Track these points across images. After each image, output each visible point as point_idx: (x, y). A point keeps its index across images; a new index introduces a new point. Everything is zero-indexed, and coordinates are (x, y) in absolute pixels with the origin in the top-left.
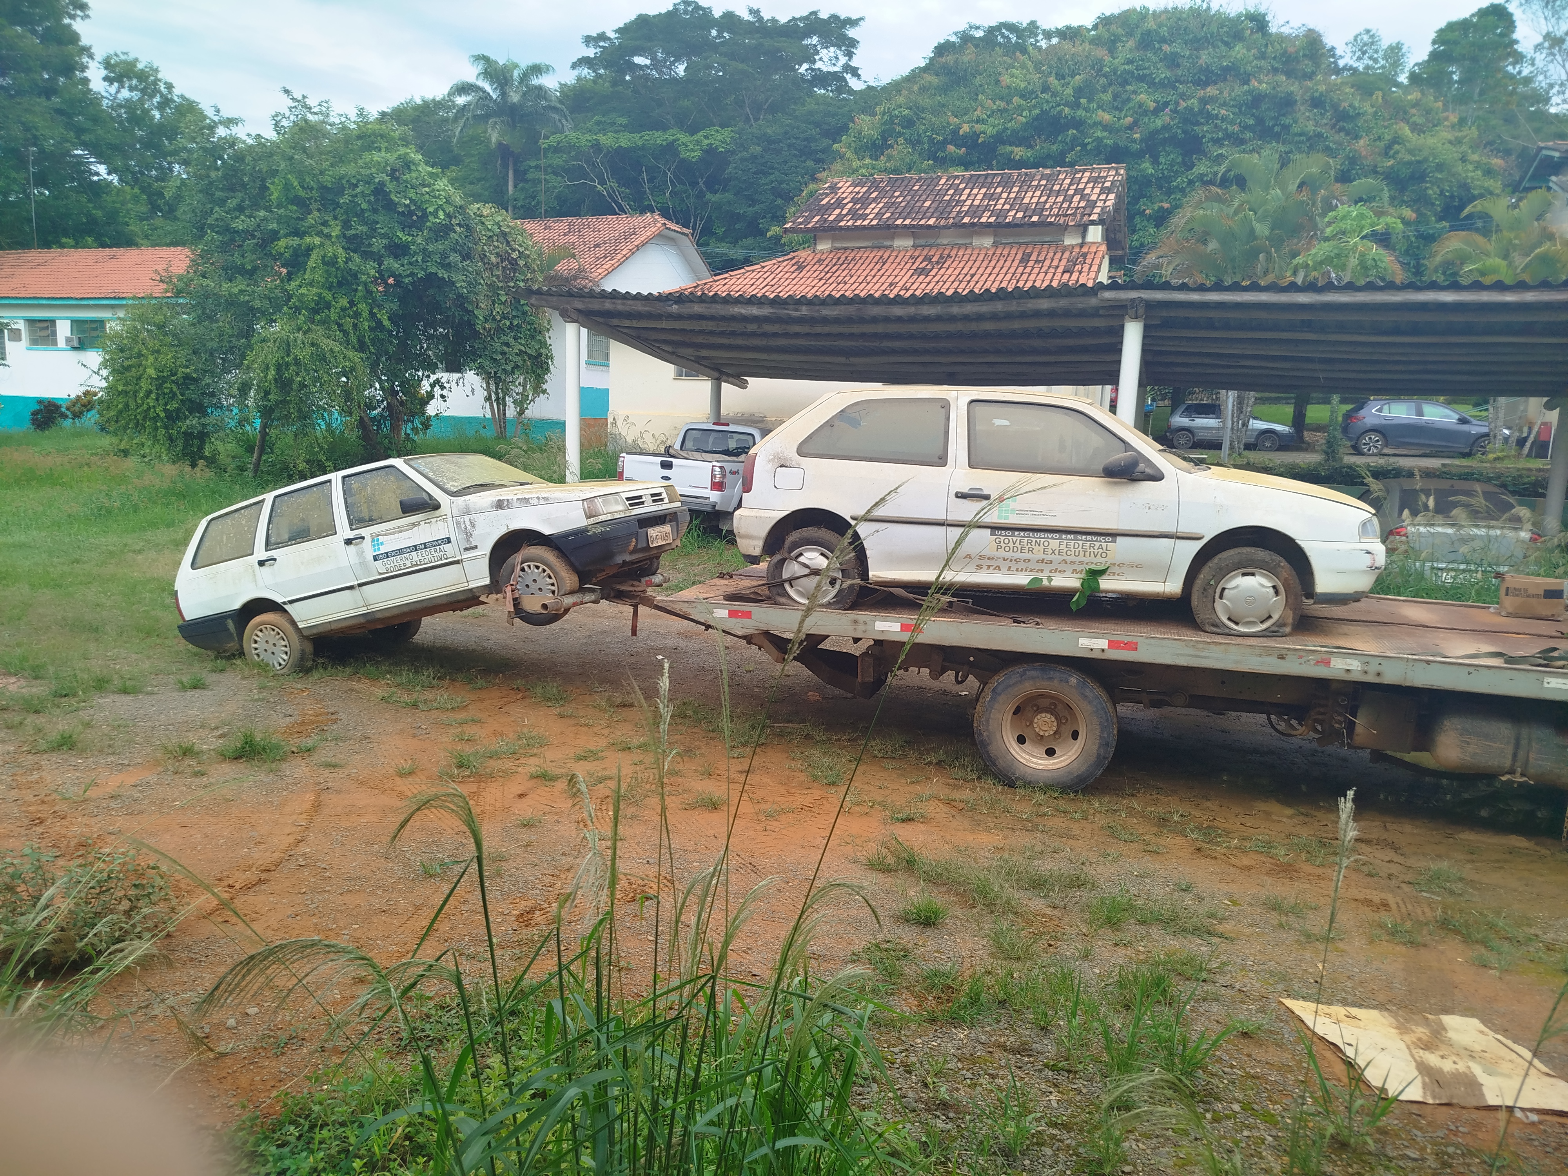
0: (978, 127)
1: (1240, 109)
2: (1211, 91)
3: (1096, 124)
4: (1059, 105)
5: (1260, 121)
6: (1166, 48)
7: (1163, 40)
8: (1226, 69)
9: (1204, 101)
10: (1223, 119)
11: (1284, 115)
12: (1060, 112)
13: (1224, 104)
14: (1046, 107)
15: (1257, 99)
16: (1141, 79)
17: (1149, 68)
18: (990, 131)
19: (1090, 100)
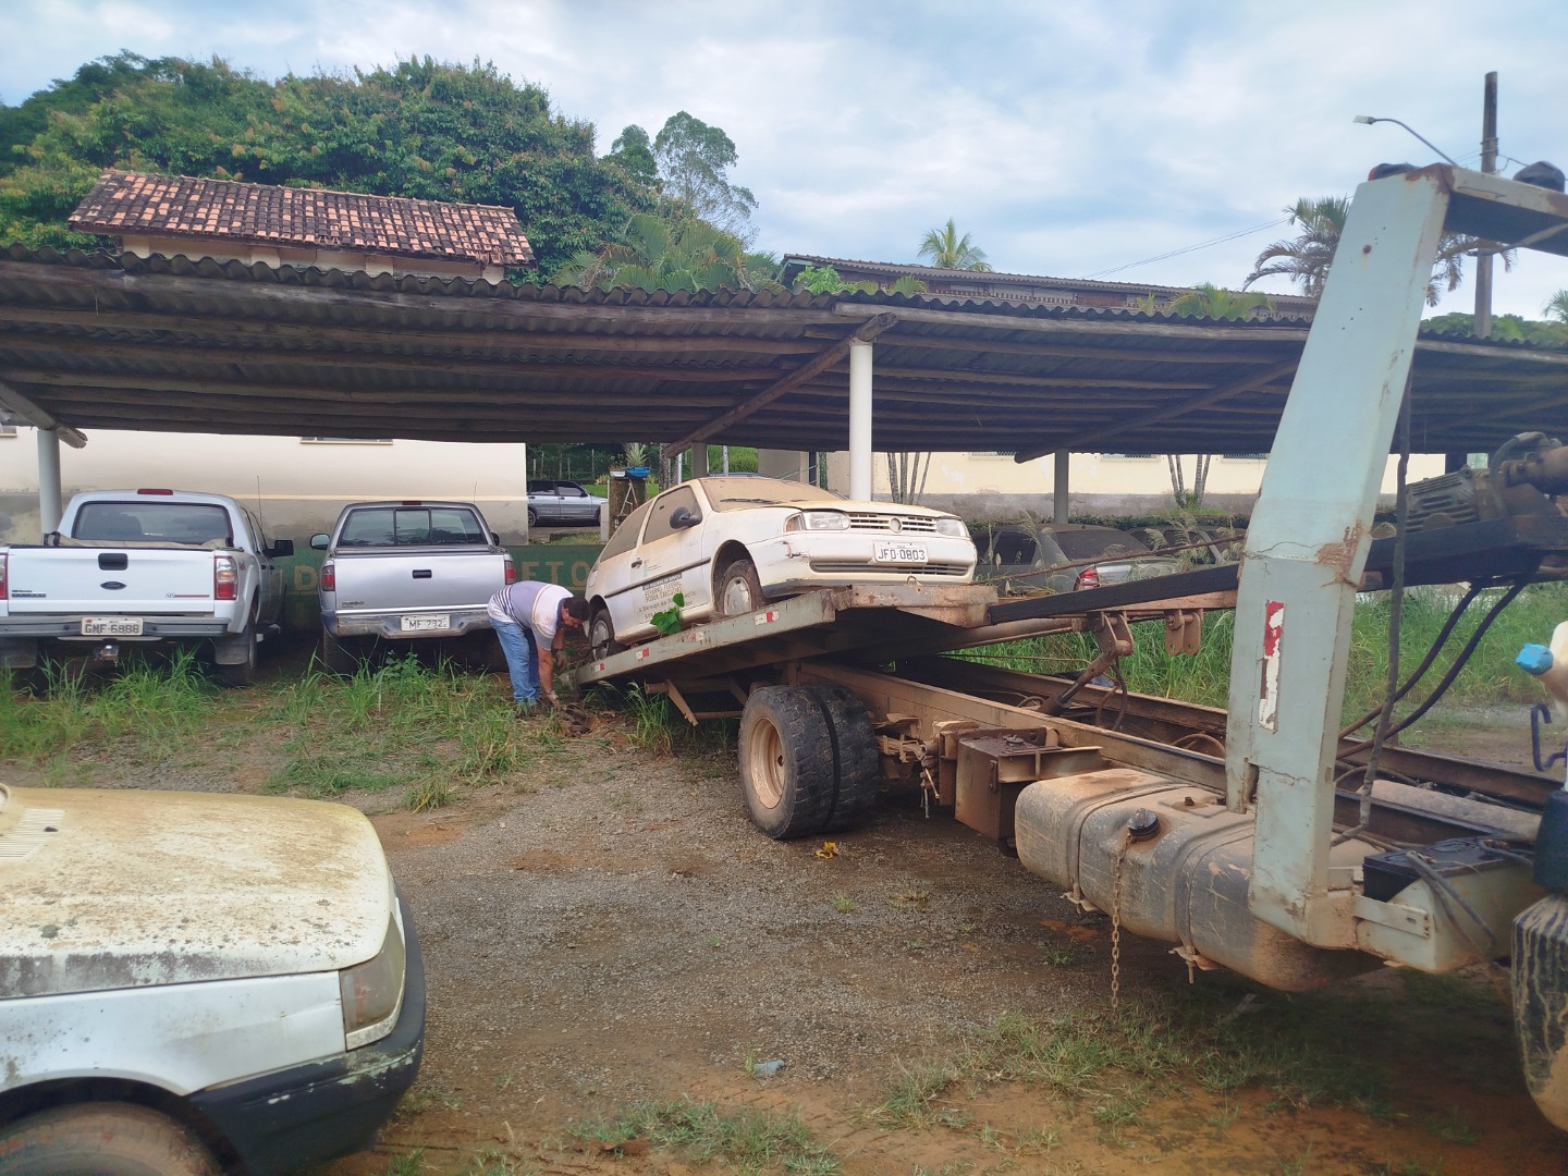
0: (258, 151)
1: (555, 180)
2: (525, 156)
3: (411, 170)
4: (360, 142)
5: (575, 196)
6: (467, 104)
7: (459, 96)
8: (532, 138)
9: (521, 166)
10: (543, 188)
11: (598, 193)
12: (365, 150)
13: (540, 173)
14: (345, 141)
15: (569, 175)
16: (445, 131)
17: (451, 121)
18: (276, 158)
19: (397, 143)
